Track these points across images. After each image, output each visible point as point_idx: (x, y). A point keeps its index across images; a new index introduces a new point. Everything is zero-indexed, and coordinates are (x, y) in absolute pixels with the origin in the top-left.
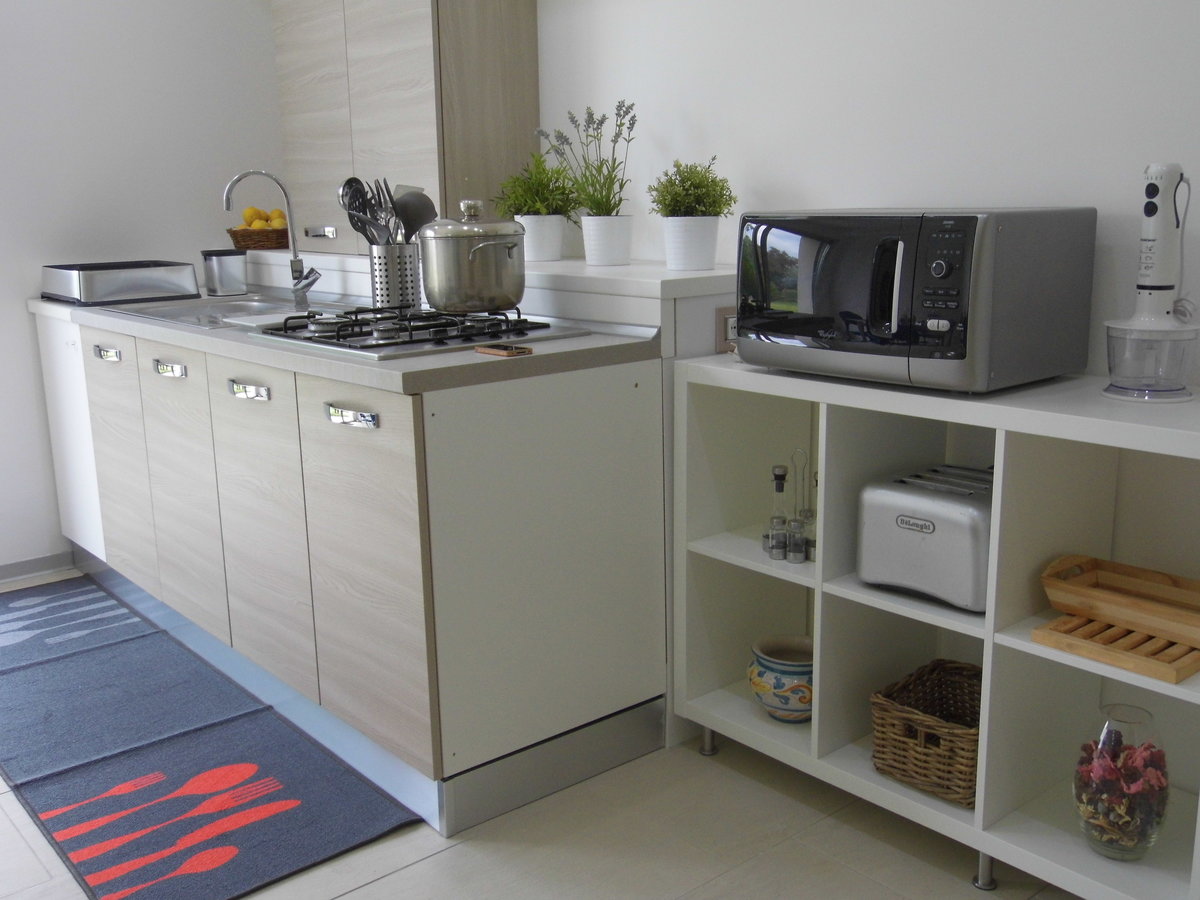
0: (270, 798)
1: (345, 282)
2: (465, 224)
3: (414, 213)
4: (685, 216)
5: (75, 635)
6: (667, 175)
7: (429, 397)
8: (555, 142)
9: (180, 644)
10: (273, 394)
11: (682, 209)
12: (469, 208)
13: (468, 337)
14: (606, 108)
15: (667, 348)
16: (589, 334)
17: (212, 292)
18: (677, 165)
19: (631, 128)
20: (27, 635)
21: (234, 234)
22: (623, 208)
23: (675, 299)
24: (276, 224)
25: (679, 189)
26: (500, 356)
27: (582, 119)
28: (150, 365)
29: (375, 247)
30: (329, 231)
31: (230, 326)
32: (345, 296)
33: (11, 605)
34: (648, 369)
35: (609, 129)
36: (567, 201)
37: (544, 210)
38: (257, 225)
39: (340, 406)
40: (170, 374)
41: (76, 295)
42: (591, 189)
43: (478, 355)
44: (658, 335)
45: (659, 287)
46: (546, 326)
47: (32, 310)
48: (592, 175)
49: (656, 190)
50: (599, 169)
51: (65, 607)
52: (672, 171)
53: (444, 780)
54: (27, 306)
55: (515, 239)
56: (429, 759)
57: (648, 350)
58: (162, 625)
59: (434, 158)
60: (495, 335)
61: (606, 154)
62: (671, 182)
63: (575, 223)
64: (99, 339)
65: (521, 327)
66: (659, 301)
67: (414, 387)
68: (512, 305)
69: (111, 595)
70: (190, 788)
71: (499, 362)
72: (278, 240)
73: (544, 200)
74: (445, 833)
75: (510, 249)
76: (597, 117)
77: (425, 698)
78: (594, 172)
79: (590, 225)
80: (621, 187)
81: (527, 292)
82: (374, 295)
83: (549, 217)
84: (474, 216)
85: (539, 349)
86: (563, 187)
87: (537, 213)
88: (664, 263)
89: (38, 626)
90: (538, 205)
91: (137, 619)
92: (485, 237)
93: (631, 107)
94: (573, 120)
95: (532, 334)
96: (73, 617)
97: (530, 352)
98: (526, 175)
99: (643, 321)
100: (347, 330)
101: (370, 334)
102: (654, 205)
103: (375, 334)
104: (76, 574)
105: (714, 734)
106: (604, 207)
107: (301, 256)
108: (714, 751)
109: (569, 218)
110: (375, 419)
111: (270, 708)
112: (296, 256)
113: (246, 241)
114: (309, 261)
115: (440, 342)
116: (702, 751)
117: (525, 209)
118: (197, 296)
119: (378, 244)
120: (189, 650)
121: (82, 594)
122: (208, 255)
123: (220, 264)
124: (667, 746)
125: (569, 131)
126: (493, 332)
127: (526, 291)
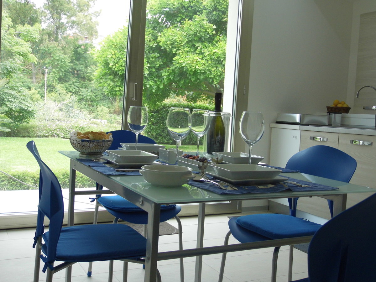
41: (298, 121)
54: (270, 125)
64: (312, 134)
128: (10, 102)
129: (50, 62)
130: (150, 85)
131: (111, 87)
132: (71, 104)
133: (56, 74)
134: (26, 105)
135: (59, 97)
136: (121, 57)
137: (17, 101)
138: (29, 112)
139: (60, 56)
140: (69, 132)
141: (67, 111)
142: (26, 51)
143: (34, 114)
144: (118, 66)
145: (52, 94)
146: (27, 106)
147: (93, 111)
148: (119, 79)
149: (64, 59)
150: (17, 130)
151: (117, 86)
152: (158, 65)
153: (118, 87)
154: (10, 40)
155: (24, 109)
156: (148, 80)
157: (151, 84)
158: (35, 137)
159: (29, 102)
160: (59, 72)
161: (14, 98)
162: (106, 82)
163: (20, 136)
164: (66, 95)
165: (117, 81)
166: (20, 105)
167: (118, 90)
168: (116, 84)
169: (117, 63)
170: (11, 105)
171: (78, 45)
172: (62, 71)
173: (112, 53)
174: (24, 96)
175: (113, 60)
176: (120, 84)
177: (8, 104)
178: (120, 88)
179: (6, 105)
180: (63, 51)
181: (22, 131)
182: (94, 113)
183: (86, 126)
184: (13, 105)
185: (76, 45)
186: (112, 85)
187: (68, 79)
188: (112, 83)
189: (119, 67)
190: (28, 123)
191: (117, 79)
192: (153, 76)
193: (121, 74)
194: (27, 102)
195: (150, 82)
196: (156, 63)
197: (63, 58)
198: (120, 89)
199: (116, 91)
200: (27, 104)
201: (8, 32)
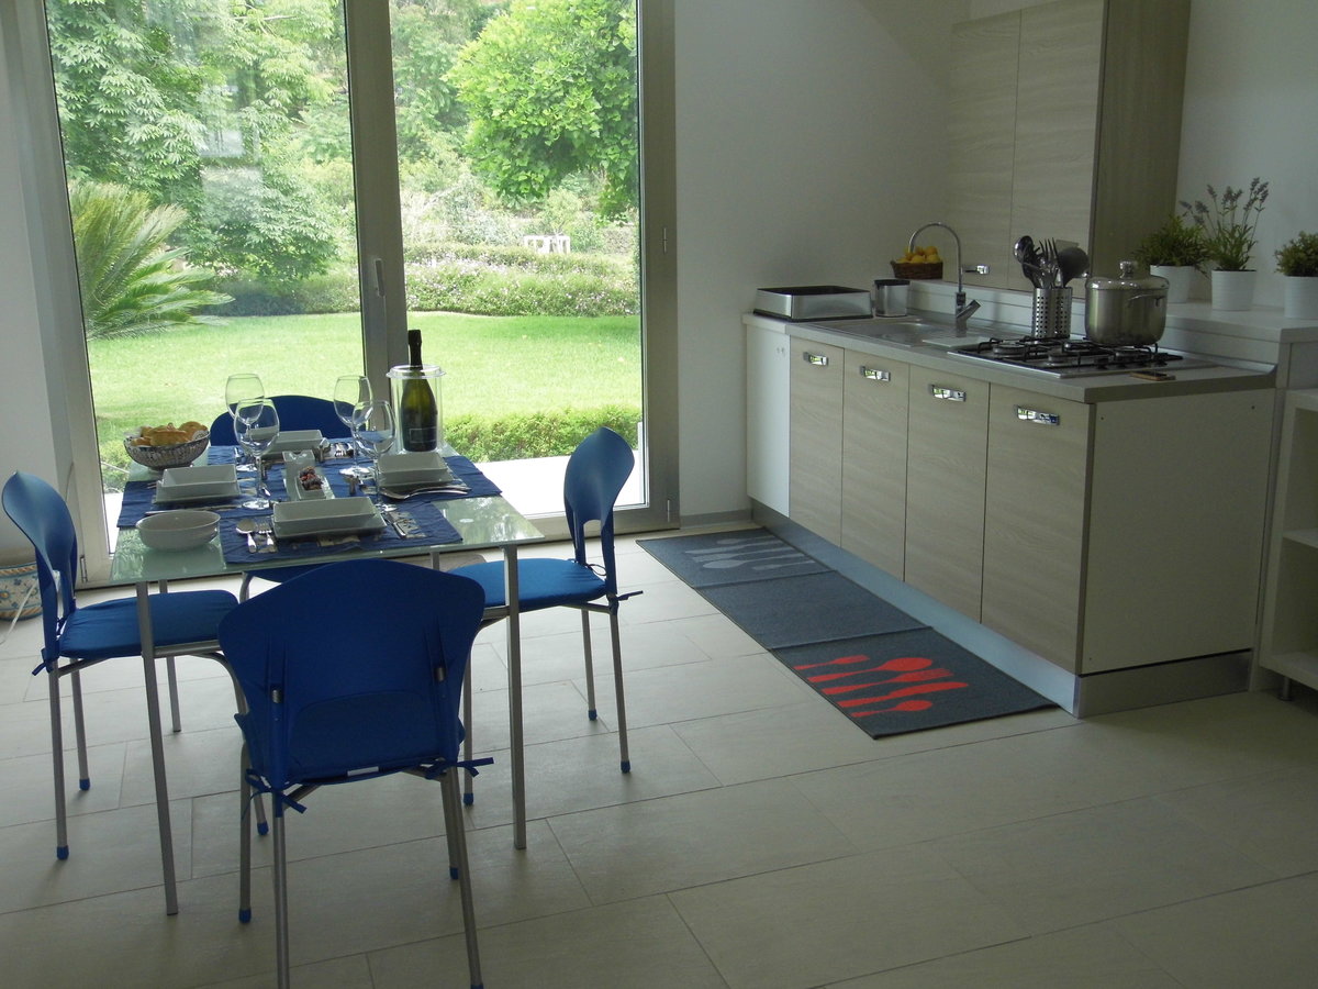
0: (946, 680)
1: (997, 311)
2: (1123, 280)
3: (1072, 264)
4: (1305, 275)
5: (772, 566)
6: (1292, 242)
7: (1101, 406)
8: (1196, 212)
9: (852, 582)
10: (968, 397)
11: (1304, 271)
12: (1126, 267)
13: (1122, 364)
14: (1242, 184)
15: (1281, 381)
16: (1215, 366)
17: (881, 313)
18: (1302, 234)
19: (1263, 200)
20: (738, 563)
21: (897, 267)
22: (1248, 266)
23: (1292, 344)
24: (931, 259)
25: (1302, 255)
26: (1152, 380)
27: (1221, 194)
28: (858, 370)
29: (1038, 290)
30: (981, 269)
31: (929, 345)
32: (996, 322)
33: (719, 542)
34: (1265, 396)
35: (1243, 201)
36: (1198, 255)
37: (1178, 263)
38: (916, 260)
39: (1027, 408)
40: (874, 377)
41: (788, 313)
42: (1222, 249)
43: (1132, 379)
44: (1275, 371)
45: (1279, 334)
46: (1179, 358)
47: (745, 322)
48: (1225, 238)
49: (1281, 253)
50: (1232, 235)
51: (757, 548)
52: (1297, 239)
53: (1081, 676)
54: (742, 319)
55: (1161, 293)
56: (1073, 660)
57: (1267, 381)
58: (834, 567)
59: (1086, 219)
60: (1142, 364)
61: (1239, 221)
62: (1295, 249)
63: (1204, 273)
64: (807, 348)
65: (1163, 359)
66: (1277, 346)
67: (1093, 397)
68: (1153, 341)
69: (787, 543)
70: (888, 666)
71: (1151, 385)
72: (934, 272)
73: (1179, 254)
74: (1077, 715)
75: (1158, 299)
76: (1235, 191)
77: (1075, 616)
78: (1227, 236)
79: (1219, 279)
80: (1250, 247)
81: (1167, 331)
82: (1033, 327)
83: (1182, 268)
84: (1130, 273)
85: (1181, 376)
86: (1196, 244)
87: (1172, 264)
88: (1282, 310)
89: (743, 558)
90: (1174, 259)
91: (812, 562)
92: (1138, 290)
93: (1265, 186)
94: (1211, 191)
95: (1170, 364)
96: (765, 555)
97: (1173, 378)
98: (1164, 232)
99: (1264, 360)
100: (1024, 353)
101: (1046, 357)
102: (1279, 268)
103: (1050, 359)
104: (753, 526)
105: (1291, 681)
106: (1232, 264)
107: (964, 290)
108: (1290, 699)
109: (1198, 268)
110: (1055, 419)
111: (930, 628)
112: (960, 289)
113: (906, 273)
114: (972, 294)
115: (1102, 367)
116: (1280, 696)
117: (1162, 261)
118: (871, 316)
119: (1040, 287)
120: (858, 585)
121: (765, 540)
122: (880, 284)
123: (890, 291)
124: (1251, 689)
125: (1208, 201)
126: (1142, 361)
127: (1166, 329)
128: (269, 220)
129: (405, 68)
130: (611, 160)
131: (505, 172)
132: (463, 197)
133: (428, 104)
134: (310, 226)
135: (439, 172)
136: (522, 89)
137: (285, 217)
138: (321, 244)
139: (434, 46)
140: (431, 291)
141: (452, 217)
142: (299, 71)
143: (336, 247)
144: (515, 115)
145: (418, 164)
146: (314, 227)
147: (540, 207)
148: (525, 149)
149: (446, 56)
150: (296, 294)
151: (520, 169)
152: (626, 104)
153: (523, 172)
154: (253, 45)
155: (307, 238)
156: (605, 146)
157: (612, 157)
158: (345, 311)
159: (318, 215)
160: (435, 97)
161: (277, 208)
162: (492, 158)
163: (307, 310)
164: (458, 166)
165: (520, 156)
166: (295, 227)
167: (525, 181)
168: (518, 162)
169: (512, 107)
170: (269, 229)
171: (483, 8)
172: (444, 94)
173: (496, 78)
174: (304, 199)
175: (502, 100)
176: (529, 163)
177: (262, 226)
178: (529, 174)
179: (257, 230)
180: (442, 31)
181: (308, 295)
182: (541, 214)
183: (475, 274)
184: (276, 228)
185: (477, 10)
186: (507, 168)
187: (461, 115)
188: (507, 162)
189: (519, 118)
190: (324, 273)
191: (520, 150)
192: (617, 132)
193: (526, 136)
194: (314, 216)
195: (609, 151)
196: (621, 97)
197: (445, 52)
198: (529, 178)
199: (520, 183)
200: (312, 221)
201: (246, 20)
